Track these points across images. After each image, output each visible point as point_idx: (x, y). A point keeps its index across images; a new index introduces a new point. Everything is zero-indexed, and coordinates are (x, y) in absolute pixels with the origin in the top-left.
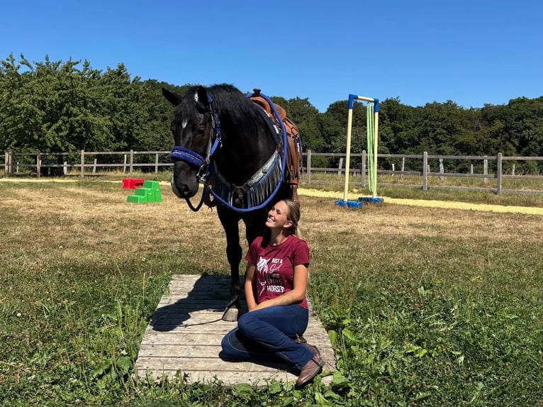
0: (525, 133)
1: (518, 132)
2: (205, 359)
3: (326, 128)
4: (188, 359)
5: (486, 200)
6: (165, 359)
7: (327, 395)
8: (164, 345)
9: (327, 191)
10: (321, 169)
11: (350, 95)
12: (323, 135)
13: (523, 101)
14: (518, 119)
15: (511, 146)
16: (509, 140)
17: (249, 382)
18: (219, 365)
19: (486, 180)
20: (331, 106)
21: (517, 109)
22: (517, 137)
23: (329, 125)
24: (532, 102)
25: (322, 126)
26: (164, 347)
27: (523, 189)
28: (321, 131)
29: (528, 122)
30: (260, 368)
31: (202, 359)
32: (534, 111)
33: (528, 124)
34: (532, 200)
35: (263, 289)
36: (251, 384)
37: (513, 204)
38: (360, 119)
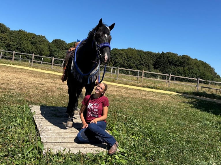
0: (116, 60)
1: (114, 59)
2: (70, 143)
3: (51, 48)
4: (63, 143)
5: (113, 82)
6: (53, 143)
7: (119, 156)
8: (50, 137)
9: (60, 73)
10: (47, 63)
11: (77, 40)
12: (50, 51)
13: (116, 49)
14: (115, 55)
15: (111, 63)
16: (111, 62)
17: (91, 152)
18: (76, 146)
19: (111, 75)
20: (53, 40)
21: (115, 52)
22: (113, 61)
23: (52, 47)
24: (119, 50)
25: (50, 47)
26: (50, 138)
27: (122, 79)
28: (49, 49)
29: (117, 56)
30: (92, 146)
31: (68, 143)
32: (119, 53)
33: (117, 57)
34: (127, 83)
35: (90, 115)
36: (92, 153)
37: (122, 84)
38: (64, 47)
